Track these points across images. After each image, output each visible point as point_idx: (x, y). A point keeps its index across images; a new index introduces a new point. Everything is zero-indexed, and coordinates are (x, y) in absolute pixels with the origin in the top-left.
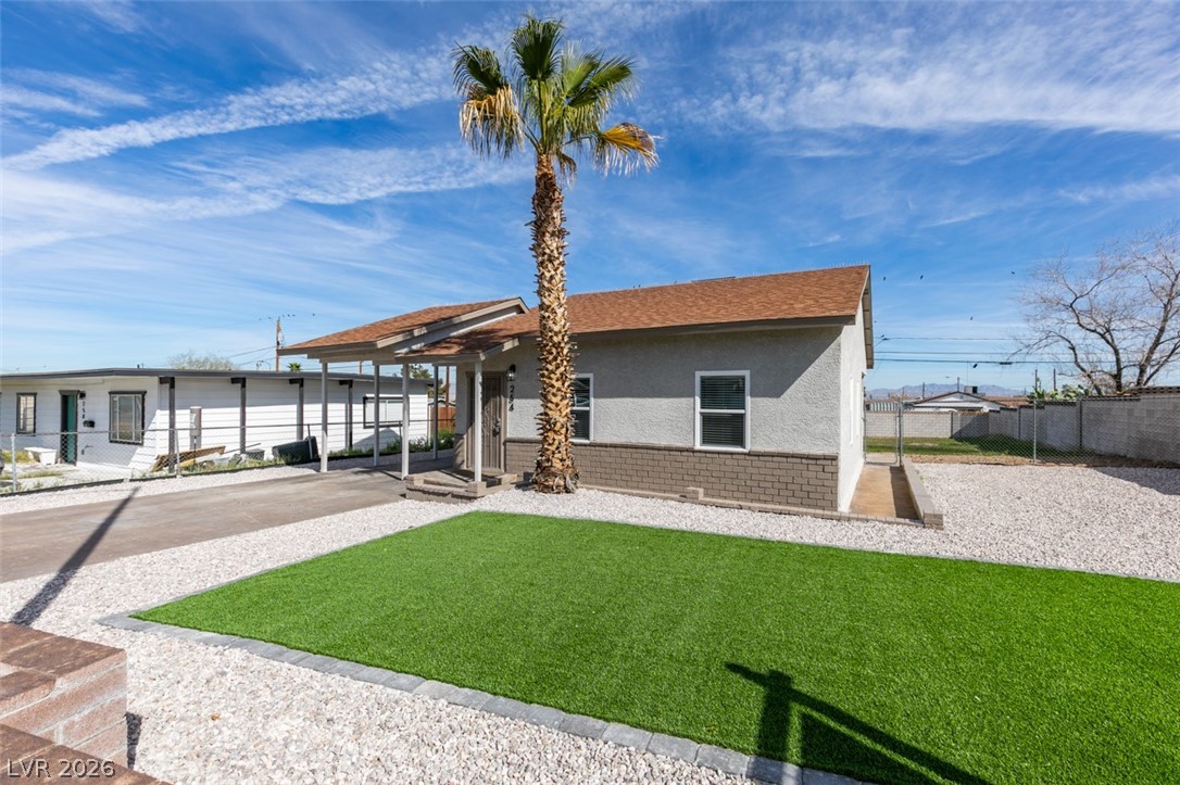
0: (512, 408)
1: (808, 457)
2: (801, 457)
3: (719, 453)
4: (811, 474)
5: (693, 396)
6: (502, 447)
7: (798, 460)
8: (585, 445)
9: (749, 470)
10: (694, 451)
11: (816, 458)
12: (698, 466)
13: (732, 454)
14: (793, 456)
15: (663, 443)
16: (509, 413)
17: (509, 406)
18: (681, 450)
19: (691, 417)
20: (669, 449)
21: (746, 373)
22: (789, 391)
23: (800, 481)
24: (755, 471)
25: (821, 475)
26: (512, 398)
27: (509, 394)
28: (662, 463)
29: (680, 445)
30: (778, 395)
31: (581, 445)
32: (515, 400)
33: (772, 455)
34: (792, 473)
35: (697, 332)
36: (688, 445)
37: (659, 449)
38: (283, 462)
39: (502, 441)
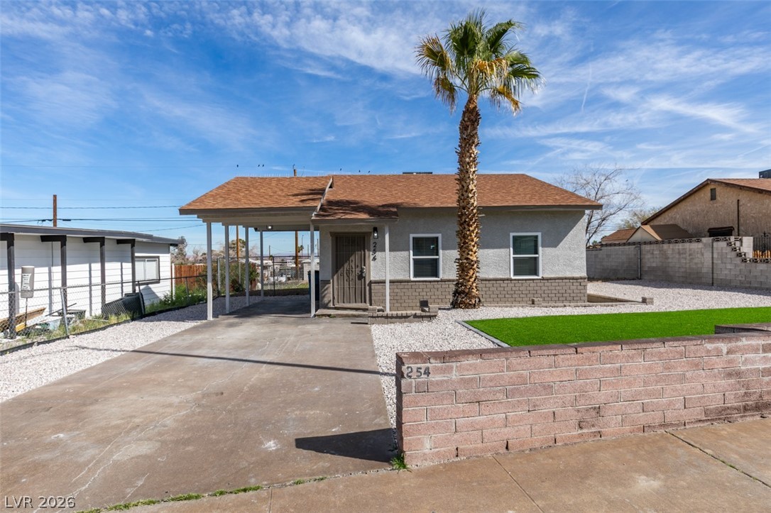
0: (374, 259)
1: (573, 279)
2: (570, 279)
3: (526, 280)
4: (575, 287)
5: (509, 247)
6: (367, 288)
7: (568, 281)
8: (438, 281)
9: (543, 288)
10: (511, 280)
11: (577, 279)
12: (514, 289)
13: (533, 280)
14: (566, 278)
15: (491, 277)
16: (372, 263)
17: (372, 257)
18: (503, 280)
19: (508, 260)
20: (496, 280)
21: (539, 234)
22: (561, 244)
23: (569, 291)
24: (546, 288)
25: (579, 287)
26: (375, 251)
27: (372, 248)
28: (492, 289)
29: (501, 277)
30: (556, 246)
31: (434, 281)
32: (377, 253)
33: (555, 279)
34: (565, 288)
35: (523, 210)
36: (506, 276)
37: (489, 280)
38: (128, 318)
39: (367, 282)
